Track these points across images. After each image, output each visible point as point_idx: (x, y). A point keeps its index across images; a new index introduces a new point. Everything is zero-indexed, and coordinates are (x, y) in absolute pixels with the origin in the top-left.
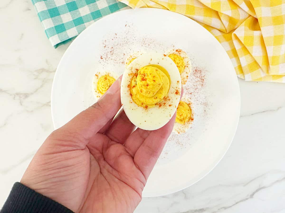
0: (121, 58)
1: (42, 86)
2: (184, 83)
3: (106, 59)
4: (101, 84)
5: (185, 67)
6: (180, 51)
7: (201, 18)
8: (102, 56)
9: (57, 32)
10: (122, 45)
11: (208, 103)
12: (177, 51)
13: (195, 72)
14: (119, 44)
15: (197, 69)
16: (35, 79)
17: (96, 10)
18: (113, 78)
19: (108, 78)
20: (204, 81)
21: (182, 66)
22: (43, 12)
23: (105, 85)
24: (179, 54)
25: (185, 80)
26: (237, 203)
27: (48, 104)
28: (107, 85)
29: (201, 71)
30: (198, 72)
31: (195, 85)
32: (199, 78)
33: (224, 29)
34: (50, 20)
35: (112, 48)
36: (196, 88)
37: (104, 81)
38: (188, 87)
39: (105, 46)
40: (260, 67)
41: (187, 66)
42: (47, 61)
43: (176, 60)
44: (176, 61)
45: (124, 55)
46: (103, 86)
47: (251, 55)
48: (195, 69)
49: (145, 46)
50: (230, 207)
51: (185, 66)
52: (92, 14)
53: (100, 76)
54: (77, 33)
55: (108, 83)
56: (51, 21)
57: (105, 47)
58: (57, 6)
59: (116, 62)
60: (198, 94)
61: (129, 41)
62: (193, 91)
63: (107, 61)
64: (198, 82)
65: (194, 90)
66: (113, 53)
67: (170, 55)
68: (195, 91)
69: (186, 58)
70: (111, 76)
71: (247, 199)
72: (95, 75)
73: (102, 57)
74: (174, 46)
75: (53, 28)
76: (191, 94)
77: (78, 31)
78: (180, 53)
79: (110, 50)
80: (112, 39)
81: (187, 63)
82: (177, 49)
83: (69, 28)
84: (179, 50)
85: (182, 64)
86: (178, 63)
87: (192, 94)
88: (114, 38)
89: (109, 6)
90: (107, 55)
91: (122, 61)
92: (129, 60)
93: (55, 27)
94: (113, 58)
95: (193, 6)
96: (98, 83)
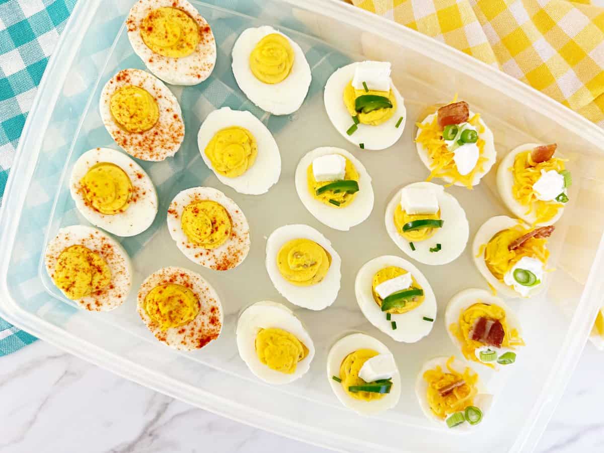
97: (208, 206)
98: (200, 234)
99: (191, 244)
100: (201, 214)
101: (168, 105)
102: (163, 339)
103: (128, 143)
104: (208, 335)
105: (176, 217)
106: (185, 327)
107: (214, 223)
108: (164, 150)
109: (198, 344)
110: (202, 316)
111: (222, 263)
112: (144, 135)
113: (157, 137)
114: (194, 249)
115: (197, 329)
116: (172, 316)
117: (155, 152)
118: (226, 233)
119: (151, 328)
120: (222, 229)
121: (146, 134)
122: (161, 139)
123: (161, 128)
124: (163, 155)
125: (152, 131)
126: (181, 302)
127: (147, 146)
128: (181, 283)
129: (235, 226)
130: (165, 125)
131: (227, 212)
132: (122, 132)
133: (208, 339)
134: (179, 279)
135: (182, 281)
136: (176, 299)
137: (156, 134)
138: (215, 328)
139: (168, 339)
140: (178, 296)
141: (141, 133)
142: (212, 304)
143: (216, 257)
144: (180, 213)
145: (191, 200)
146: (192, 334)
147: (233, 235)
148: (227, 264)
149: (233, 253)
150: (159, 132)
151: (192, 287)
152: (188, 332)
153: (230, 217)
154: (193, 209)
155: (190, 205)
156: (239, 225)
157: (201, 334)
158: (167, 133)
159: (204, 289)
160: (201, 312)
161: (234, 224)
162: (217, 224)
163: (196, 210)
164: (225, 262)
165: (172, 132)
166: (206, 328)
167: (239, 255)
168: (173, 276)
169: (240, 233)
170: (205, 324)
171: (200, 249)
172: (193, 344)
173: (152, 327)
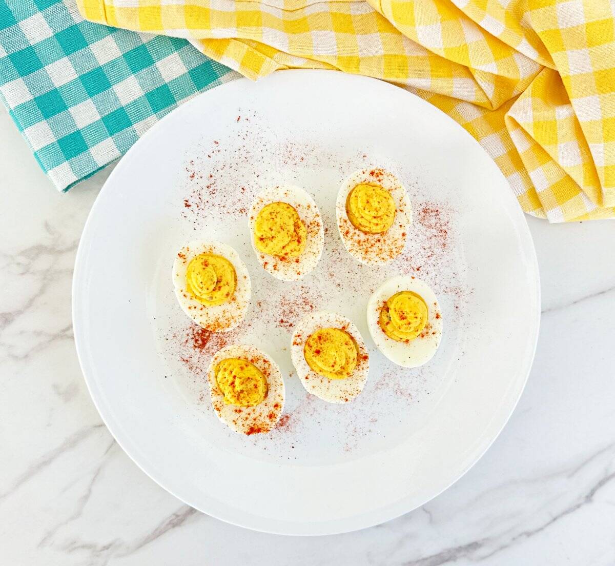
0: (236, 200)
1: (42, 291)
2: (397, 252)
3: (198, 207)
4: (197, 279)
5: (396, 213)
6: (381, 174)
7: (424, 83)
8: (187, 201)
9: (66, 157)
10: (234, 165)
11: (463, 288)
12: (372, 173)
13: (423, 214)
14: (228, 166)
15: (427, 208)
16: (23, 274)
17: (159, 85)
18: (224, 259)
19: (211, 261)
20: (447, 236)
21: (387, 215)
22: (23, 106)
23: (206, 282)
24: (379, 181)
25: (400, 243)
26: (555, 519)
27: (66, 334)
28: (212, 280)
29: (437, 211)
30: (431, 214)
31: (427, 246)
32: (434, 229)
33: (485, 100)
34: (43, 125)
35: (211, 176)
36: (429, 254)
37: (201, 270)
38: (409, 255)
39: (192, 175)
40: (581, 190)
41: (401, 208)
42: (47, 225)
43: (371, 200)
44: (373, 204)
45: (242, 191)
46: (201, 286)
47: (556, 164)
48: (422, 207)
49: (294, 162)
50: (541, 529)
51: (396, 211)
52: (149, 96)
53: (190, 257)
54: (117, 153)
55: (213, 276)
56: (47, 127)
57: (192, 177)
58: (57, 85)
59: (225, 210)
60: (436, 267)
61: (250, 155)
62: (423, 264)
63: (201, 210)
64: (433, 238)
65: (424, 259)
66: (214, 190)
67: (357, 186)
68: (429, 262)
69: (396, 189)
70: (218, 253)
71: (578, 506)
72: (177, 255)
73: (188, 203)
74: (364, 156)
75: (53, 144)
76: (418, 270)
77: (119, 147)
78: (381, 177)
79: (205, 182)
80: (209, 156)
81: (400, 201)
82: (373, 168)
83: (95, 143)
84: (377, 171)
85: (387, 209)
86: (378, 209)
87: (421, 269)
88: (213, 152)
89: (189, 72)
90: (201, 197)
91: (239, 206)
92: (257, 209)
93: (58, 141)
94: (217, 201)
95: (401, 56)
96: (188, 276)
97: (219, 263)
98: (202, 288)
99: (189, 295)
100: (210, 268)
101: (404, 222)
102: (218, 409)
103: (349, 236)
104: (260, 427)
105: (184, 262)
106: (244, 409)
107: (218, 282)
108: (377, 258)
109: (247, 430)
110: (263, 407)
111: (212, 323)
112: (367, 236)
113: (377, 244)
114: (190, 300)
115: (253, 416)
116: (242, 395)
117: (368, 256)
118: (227, 295)
119: (213, 394)
120: (225, 290)
121: (369, 237)
122: (380, 247)
123: (385, 238)
124: (375, 262)
125: (376, 236)
126: (256, 387)
127: (365, 247)
128: (260, 367)
129: (238, 290)
130: (391, 237)
131: (235, 274)
132: (349, 223)
133: (259, 431)
134: (261, 363)
135: (263, 367)
136: (253, 382)
137: (379, 241)
138: (270, 423)
139: (222, 411)
140: (256, 380)
141: (366, 233)
142: (278, 400)
143: (209, 315)
144: (188, 260)
145: (204, 250)
146: (247, 419)
147: (233, 299)
148: (217, 326)
149: (226, 317)
150: (382, 241)
151: (268, 376)
152: (243, 415)
153: (236, 280)
154: (202, 261)
155: (202, 255)
156: (242, 292)
157: (254, 422)
158: (388, 245)
159: (279, 383)
160: (264, 402)
161: (238, 288)
162: (221, 284)
163: (206, 263)
164: (216, 324)
165: (393, 247)
166: (262, 419)
167: (232, 321)
168: (256, 358)
169: (239, 299)
170: (263, 415)
171: (196, 302)
172: (242, 427)
173: (215, 393)
